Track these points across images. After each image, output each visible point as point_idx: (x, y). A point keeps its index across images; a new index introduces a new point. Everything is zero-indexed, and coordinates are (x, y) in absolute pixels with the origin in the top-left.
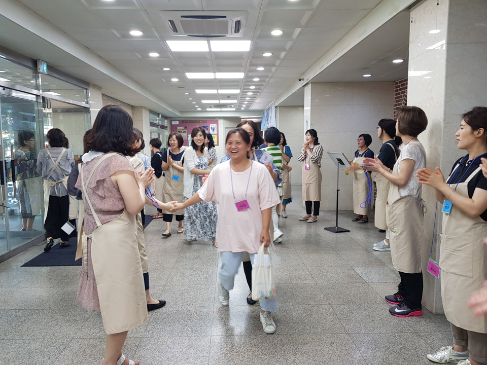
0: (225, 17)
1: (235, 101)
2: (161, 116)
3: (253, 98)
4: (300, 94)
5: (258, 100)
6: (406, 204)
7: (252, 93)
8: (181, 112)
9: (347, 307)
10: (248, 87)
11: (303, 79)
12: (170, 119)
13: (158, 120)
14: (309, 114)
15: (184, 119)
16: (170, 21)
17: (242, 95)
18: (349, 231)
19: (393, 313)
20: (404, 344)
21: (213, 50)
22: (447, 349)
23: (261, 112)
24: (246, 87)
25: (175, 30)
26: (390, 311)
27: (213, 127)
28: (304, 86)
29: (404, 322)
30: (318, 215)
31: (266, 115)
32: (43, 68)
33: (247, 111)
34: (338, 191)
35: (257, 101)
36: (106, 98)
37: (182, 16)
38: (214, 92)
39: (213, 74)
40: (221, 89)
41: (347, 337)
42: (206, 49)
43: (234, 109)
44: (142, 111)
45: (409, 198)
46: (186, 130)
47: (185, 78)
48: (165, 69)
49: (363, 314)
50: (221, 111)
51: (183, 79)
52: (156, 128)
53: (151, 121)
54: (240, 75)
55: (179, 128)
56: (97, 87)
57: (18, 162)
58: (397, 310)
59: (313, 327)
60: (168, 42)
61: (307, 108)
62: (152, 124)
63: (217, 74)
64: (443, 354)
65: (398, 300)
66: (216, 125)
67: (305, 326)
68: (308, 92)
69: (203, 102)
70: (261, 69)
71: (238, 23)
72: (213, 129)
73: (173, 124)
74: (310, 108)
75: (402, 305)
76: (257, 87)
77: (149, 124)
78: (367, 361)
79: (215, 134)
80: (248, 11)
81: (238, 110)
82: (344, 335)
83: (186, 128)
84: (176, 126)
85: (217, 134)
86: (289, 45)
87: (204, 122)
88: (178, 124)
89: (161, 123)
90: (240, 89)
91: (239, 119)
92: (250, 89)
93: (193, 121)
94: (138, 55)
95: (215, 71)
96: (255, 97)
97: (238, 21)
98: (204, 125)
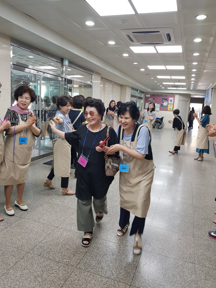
0: (159, 32)
1: (185, 84)
2: (139, 91)
3: (196, 82)
5: (200, 84)
7: (194, 79)
8: (152, 89)
9: (204, 221)
10: (190, 75)
12: (145, 93)
13: (137, 94)
15: (153, 94)
16: (127, 35)
17: (188, 80)
21: (160, 52)
23: (204, 91)
25: (132, 41)
27: (171, 99)
31: (207, 94)
32: (66, 63)
33: (195, 90)
36: (105, 80)
37: (133, 32)
38: (169, 77)
40: (172, 76)
42: (155, 52)
43: (186, 89)
44: (126, 88)
46: (154, 101)
47: (148, 69)
48: (134, 63)
50: (177, 90)
51: (147, 69)
53: (132, 94)
54: (182, 68)
55: (150, 99)
56: (98, 73)
57: (48, 112)
62: (132, 96)
63: (167, 66)
66: (173, 98)
69: (164, 83)
70: (195, 63)
72: (171, 101)
73: (146, 96)
76: (197, 75)
79: (172, 104)
80: (173, 28)
81: (188, 89)
82: (191, 237)
83: (154, 99)
84: (148, 97)
85: (173, 104)
86: (209, 48)
87: (165, 96)
88: (150, 96)
89: (139, 95)
90: (185, 76)
91: (189, 95)
92: (192, 76)
93: (159, 95)
94: (117, 56)
95: (165, 65)
96: (198, 82)
97: (168, 34)
98: (166, 98)
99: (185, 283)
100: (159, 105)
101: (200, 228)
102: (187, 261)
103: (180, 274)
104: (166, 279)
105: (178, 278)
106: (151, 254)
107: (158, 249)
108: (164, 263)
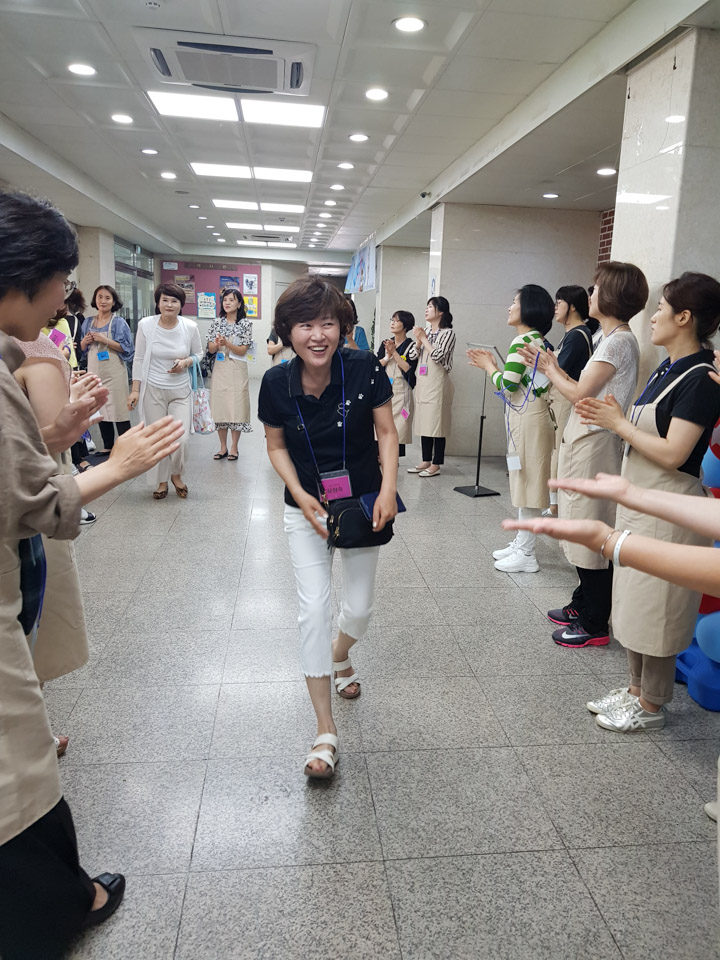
0: (271, 52)
1: (296, 229)
3: (332, 225)
4: (423, 225)
5: (341, 231)
6: (595, 446)
7: (328, 216)
8: (183, 244)
9: (478, 629)
10: (321, 202)
11: (429, 194)
12: (160, 258)
13: (133, 259)
14: (438, 265)
15: (188, 260)
16: (155, 50)
17: (309, 217)
18: (498, 494)
19: (558, 640)
20: (571, 694)
21: (249, 118)
22: (619, 692)
23: (348, 255)
24: (318, 202)
25: (166, 71)
26: (553, 638)
27: (250, 280)
28: (431, 208)
29: (576, 656)
30: (442, 463)
31: (357, 262)
33: (320, 251)
34: (483, 418)
35: (339, 233)
37: (180, 43)
38: (251, 206)
39: (248, 168)
40: (265, 201)
41: (473, 682)
42: (234, 117)
43: (294, 246)
44: (98, 238)
45: (601, 435)
46: (193, 284)
47: (190, 173)
48: (146, 151)
49: (506, 643)
50: (267, 248)
51: (185, 174)
52: (127, 276)
53: (119, 260)
54: (304, 176)
55: (177, 278)
58: (565, 636)
59: (414, 665)
60: (151, 94)
61: (436, 253)
62: (121, 267)
63: (255, 168)
64: (613, 700)
65: (570, 617)
66: (256, 276)
67: (400, 664)
68: (438, 219)
69: (230, 225)
70: (346, 166)
71: (297, 67)
72: (251, 285)
73: (165, 268)
74: (439, 254)
75: (575, 626)
76: (340, 203)
77: (113, 266)
78: (503, 723)
79: (255, 296)
80: (316, 45)
81: (302, 248)
82: (469, 679)
83: (192, 278)
84: (172, 273)
85: (259, 296)
86: (400, 122)
87: (230, 268)
88: (176, 268)
89: (139, 265)
90: (306, 205)
91: (303, 266)
92: (326, 206)
93: (208, 264)
94: (89, 119)
95: (252, 164)
96: (336, 224)
97: (297, 64)
98: (232, 274)
99: (514, 801)
100: (213, 298)
101: (478, 650)
102: (491, 745)
103: (491, 784)
104: (465, 810)
105: (493, 797)
106: (392, 757)
107: (405, 735)
108: (438, 770)
